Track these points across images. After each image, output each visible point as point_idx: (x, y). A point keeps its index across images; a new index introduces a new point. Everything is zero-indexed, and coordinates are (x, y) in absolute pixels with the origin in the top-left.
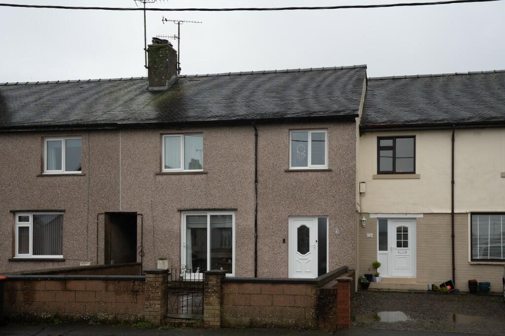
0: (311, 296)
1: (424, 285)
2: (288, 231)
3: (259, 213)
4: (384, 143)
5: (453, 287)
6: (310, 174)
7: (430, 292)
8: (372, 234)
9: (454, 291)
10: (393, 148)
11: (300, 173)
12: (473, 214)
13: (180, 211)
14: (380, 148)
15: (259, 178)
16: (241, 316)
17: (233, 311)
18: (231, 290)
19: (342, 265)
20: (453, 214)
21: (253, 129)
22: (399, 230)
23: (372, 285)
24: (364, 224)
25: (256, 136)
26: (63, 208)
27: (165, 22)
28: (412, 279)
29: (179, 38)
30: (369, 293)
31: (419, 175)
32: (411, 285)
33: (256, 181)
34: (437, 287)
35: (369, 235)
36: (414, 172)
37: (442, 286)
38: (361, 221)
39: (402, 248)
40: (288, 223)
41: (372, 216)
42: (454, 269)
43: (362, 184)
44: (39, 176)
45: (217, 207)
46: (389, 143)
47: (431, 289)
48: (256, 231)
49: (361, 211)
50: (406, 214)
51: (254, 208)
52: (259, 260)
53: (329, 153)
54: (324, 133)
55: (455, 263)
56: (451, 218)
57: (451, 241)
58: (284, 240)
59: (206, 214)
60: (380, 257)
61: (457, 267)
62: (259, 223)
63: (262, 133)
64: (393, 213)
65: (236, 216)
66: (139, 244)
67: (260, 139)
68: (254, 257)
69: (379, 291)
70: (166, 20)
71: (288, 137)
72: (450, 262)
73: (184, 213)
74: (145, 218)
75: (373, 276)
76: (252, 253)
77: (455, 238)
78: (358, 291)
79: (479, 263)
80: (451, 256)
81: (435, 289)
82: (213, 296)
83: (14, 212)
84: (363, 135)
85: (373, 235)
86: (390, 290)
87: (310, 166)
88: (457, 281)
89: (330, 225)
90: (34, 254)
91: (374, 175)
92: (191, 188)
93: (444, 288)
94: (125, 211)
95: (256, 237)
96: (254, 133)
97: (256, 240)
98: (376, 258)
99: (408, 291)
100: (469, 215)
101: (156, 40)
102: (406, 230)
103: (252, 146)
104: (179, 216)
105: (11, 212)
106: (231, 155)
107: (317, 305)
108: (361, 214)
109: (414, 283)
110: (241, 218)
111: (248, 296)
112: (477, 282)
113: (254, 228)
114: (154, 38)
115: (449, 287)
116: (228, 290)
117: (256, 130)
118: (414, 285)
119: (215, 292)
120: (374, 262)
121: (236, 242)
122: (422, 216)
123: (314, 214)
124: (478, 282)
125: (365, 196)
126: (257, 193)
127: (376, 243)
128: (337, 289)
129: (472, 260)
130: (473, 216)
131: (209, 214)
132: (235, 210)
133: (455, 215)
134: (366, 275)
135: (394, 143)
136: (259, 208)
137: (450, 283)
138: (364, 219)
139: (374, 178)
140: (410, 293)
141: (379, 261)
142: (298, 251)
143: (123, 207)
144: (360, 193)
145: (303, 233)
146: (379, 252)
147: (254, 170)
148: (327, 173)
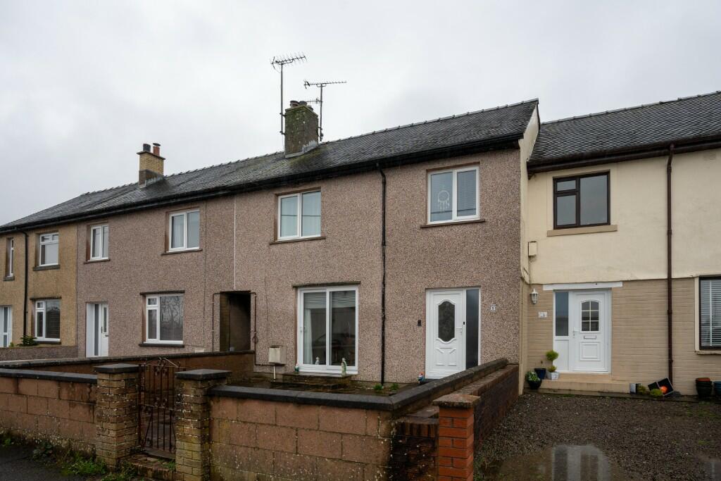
0: (376, 439)
1: (624, 384)
2: (425, 310)
3: (387, 286)
4: (563, 186)
5: (670, 388)
6: (456, 229)
7: (634, 396)
8: (546, 313)
9: (671, 395)
10: (576, 192)
11: (440, 229)
12: (702, 278)
13: (296, 287)
14: (557, 194)
15: (387, 239)
16: (241, 467)
17: (228, 457)
18: (225, 412)
19: (499, 357)
20: (669, 280)
21: (380, 175)
22: (585, 305)
23: (545, 384)
24: (534, 299)
25: (384, 183)
26: (183, 289)
27: (307, 86)
28: (604, 376)
29: (321, 102)
30: (540, 397)
31: (616, 226)
32: (604, 384)
33: (384, 244)
34: (643, 389)
35: (541, 314)
36: (608, 223)
37: (653, 386)
38: (531, 295)
39: (590, 332)
40: (425, 299)
41: (545, 288)
42: (670, 362)
43: (531, 245)
44: (162, 255)
45: (337, 280)
46: (571, 185)
47: (635, 391)
48: (383, 310)
49: (530, 281)
50: (596, 283)
51: (381, 279)
52: (387, 349)
53: (481, 196)
54: (475, 171)
55: (673, 353)
56: (667, 286)
57: (666, 319)
58: (419, 323)
59: (324, 291)
60: (558, 344)
61: (676, 358)
62: (387, 299)
63: (392, 180)
64: (576, 283)
65: (359, 292)
66: (252, 329)
67: (388, 188)
68: (381, 346)
69: (556, 394)
70: (309, 85)
71: (425, 181)
72: (665, 351)
73: (301, 291)
74: (259, 298)
75: (547, 371)
76: (379, 340)
77: (673, 316)
78: (524, 393)
79: (713, 352)
80: (667, 342)
81: (642, 391)
82: (188, 423)
83: (144, 295)
84: (533, 177)
85: (548, 314)
86: (572, 393)
87: (456, 218)
88: (675, 380)
89: (482, 300)
90: (161, 339)
91: (548, 232)
92: (308, 258)
93: (657, 390)
94: (239, 290)
95: (384, 319)
96: (381, 181)
97: (383, 323)
98: (552, 346)
99: (599, 394)
100: (697, 281)
101: (294, 103)
102: (595, 305)
103: (379, 199)
104: (294, 294)
105: (141, 294)
106: (353, 212)
107: (390, 462)
108: (530, 285)
109: (608, 381)
110: (365, 294)
111: (252, 428)
112: (711, 382)
113: (381, 307)
114: (292, 102)
115: (663, 389)
116: (220, 412)
117: (383, 176)
118: (607, 384)
119: (192, 415)
120: (549, 351)
121: (359, 325)
122: (621, 285)
123: (461, 285)
124: (713, 381)
125: (536, 260)
126: (384, 260)
127: (552, 326)
128: (436, 427)
129: (701, 348)
130: (702, 282)
131: (328, 290)
132: (357, 284)
133: (673, 282)
134: (536, 370)
135: (578, 185)
136: (387, 280)
137: (666, 383)
138: (534, 292)
139: (549, 235)
140: (603, 397)
141: (555, 349)
142: (440, 337)
143: (237, 286)
144: (530, 257)
145: (446, 312)
146: (555, 338)
147: (381, 230)
148: (479, 226)
